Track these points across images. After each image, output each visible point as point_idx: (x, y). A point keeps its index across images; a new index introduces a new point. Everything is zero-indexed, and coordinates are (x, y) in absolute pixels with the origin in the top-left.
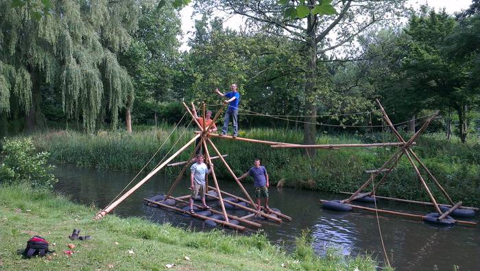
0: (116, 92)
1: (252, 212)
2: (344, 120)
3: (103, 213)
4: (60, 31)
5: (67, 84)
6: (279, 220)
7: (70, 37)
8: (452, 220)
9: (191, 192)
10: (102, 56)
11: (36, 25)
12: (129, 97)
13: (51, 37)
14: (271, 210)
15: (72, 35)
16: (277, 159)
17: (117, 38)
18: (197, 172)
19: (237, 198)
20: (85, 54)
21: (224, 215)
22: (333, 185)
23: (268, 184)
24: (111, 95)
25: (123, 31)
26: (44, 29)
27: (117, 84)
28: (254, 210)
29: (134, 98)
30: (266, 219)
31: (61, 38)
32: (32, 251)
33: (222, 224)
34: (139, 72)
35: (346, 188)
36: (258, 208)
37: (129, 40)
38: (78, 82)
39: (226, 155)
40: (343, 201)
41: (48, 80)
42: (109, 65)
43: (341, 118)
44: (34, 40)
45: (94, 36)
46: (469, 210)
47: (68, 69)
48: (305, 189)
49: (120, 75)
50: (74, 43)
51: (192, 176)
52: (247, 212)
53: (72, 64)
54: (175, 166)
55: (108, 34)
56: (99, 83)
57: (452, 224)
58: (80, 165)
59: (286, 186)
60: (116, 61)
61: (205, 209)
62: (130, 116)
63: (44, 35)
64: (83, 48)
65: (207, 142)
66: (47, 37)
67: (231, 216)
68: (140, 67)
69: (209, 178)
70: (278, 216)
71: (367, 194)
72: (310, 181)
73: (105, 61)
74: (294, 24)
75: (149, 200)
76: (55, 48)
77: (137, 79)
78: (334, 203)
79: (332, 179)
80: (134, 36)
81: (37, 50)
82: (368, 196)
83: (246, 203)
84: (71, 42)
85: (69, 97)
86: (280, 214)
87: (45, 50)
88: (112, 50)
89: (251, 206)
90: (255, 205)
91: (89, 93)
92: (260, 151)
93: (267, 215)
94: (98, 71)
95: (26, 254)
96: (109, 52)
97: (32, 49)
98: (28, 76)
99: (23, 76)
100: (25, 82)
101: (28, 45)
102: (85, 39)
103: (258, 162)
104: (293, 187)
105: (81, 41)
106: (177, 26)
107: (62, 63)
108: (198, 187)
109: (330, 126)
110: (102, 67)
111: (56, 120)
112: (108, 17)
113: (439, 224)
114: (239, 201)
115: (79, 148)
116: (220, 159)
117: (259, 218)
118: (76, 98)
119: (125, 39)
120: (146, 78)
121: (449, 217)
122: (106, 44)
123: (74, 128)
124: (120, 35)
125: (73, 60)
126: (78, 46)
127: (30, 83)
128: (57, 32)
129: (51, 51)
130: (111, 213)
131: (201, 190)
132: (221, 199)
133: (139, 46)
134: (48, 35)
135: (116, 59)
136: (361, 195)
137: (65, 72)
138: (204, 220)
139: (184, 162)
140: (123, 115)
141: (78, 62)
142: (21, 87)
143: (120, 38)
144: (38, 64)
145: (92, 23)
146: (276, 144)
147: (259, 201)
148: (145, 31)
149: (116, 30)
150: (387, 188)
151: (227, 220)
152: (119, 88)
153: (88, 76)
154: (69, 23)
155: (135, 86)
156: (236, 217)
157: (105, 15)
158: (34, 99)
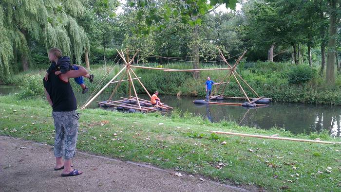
3: (84, 107)
7: (45, 10)
10: (67, 20)
11: (24, 3)
12: (87, 46)
13: (34, 10)
15: (47, 8)
17: (75, 8)
21: (139, 107)
24: (75, 46)
25: (79, 3)
26: (29, 5)
27: (78, 38)
30: (161, 108)
31: (40, 10)
34: (91, 30)
40: (204, 100)
42: (72, 26)
44: (23, 13)
48: (192, 96)
49: (80, 32)
53: (49, 27)
54: (115, 83)
55: (69, 5)
56: (68, 38)
57: (254, 106)
59: (182, 96)
60: (76, 24)
62: (88, 59)
63: (30, 9)
67: (143, 107)
68: (92, 26)
70: (167, 107)
72: (195, 92)
73: (69, 24)
76: (37, 17)
77: (90, 34)
80: (86, 6)
81: (26, 19)
84: (47, 13)
87: (31, 19)
88: (73, 16)
94: (65, 30)
96: (71, 18)
97: (23, 18)
98: (23, 36)
101: (20, 16)
104: (186, 96)
107: (43, 27)
110: (68, 28)
111: (39, 63)
116: (137, 79)
119: (81, 8)
120: (96, 33)
121: (254, 103)
124: (77, 6)
125: (49, 24)
126: (52, 15)
127: (25, 40)
128: (37, 7)
129: (35, 19)
133: (89, 12)
135: (76, 22)
137: (46, 32)
138: (129, 109)
139: (118, 81)
141: (52, 25)
144: (27, 28)
146: (166, 70)
149: (74, 2)
153: (60, 34)
155: (89, 39)
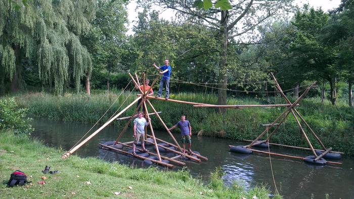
0: (79, 64)
1: (179, 154)
2: (247, 87)
3: (68, 154)
4: (37, 19)
5: (42, 58)
6: (199, 160)
7: (44, 23)
8: (324, 161)
9: (134, 139)
10: (69, 38)
11: (19, 14)
12: (88, 68)
13: (30, 23)
14: (193, 153)
15: (46, 22)
16: (198, 115)
17: (80, 25)
18: (138, 124)
19: (168, 143)
20: (56, 36)
21: (158, 156)
22: (239, 135)
23: (191, 134)
24: (75, 67)
25: (85, 19)
26: (25, 17)
27: (80, 59)
28: (180, 153)
29: (91, 69)
30: (189, 159)
31: (38, 24)
32: (14, 181)
33: (157, 163)
34: (96, 51)
35: (248, 137)
36: (183, 151)
37: (89, 26)
38: (50, 58)
39: (160, 112)
40: (246, 147)
41: (27, 55)
42: (74, 45)
43: (245, 86)
44: (17, 25)
45: (62, 23)
46: (337, 154)
47: (42, 47)
48: (218, 137)
49: (82, 52)
50: (47, 28)
51: (135, 127)
52: (175, 154)
53: (46, 44)
54: (122, 120)
55: (73, 22)
56: (66, 58)
57: (324, 164)
58: (51, 118)
59: (204, 135)
60: (79, 42)
61: (145, 152)
62: (89, 83)
63: (25, 22)
64: (54, 32)
65: (146, 102)
66: (27, 24)
67: (163, 157)
68: (97, 47)
69: (147, 128)
70: (198, 157)
71: (264, 141)
72: (222, 132)
73: (70, 42)
74: (211, 17)
75: (103, 145)
76: (33, 31)
77: (94, 56)
78: (239, 147)
79: (238, 130)
80: (92, 23)
81: (19, 33)
82: (264, 143)
83: (175, 147)
84: (45, 27)
85: (44, 68)
86: (199, 155)
87: (25, 32)
88: (76, 34)
89: (178, 150)
90: (181, 149)
91: (58, 65)
92: (186, 110)
93: (190, 156)
94: (65, 49)
95: (9, 184)
96: (74, 35)
97: (16, 32)
98: (12, 52)
99: (9, 52)
100: (10, 57)
101: (12, 29)
102: (55, 25)
103: (184, 117)
104: (209, 136)
105: (53, 26)
106: (125, 16)
107: (39, 42)
108: (139, 136)
109: (237, 92)
110: (69, 46)
111: (34, 85)
112: (73, 9)
113: (315, 164)
114: (170, 146)
115: (50, 106)
116: (155, 114)
117: (184, 159)
118: (49, 68)
119: (86, 26)
120: (101, 54)
121: (322, 159)
122: (71, 28)
123: (47, 91)
124: (82, 23)
125: (47, 41)
126: (51, 30)
127: (14, 57)
128: (35, 19)
129: (30, 33)
130: (74, 154)
131: (141, 137)
132: (156, 145)
133: (96, 31)
134: (28, 22)
135: (79, 40)
136: (259, 142)
137: (41, 49)
138: (143, 159)
139: (129, 117)
140: (84, 82)
141: (50, 42)
142: (7, 60)
143: (82, 25)
144: (19, 44)
145: (61, 13)
146: (197, 105)
147: (184, 146)
148: (100, 20)
149: (79, 18)
150: (277, 137)
151: (161, 159)
152: (81, 62)
153: (57, 52)
154: (44, 13)
155: (93, 61)
156: (167, 158)
157: (70, 8)
158: (17, 69)
